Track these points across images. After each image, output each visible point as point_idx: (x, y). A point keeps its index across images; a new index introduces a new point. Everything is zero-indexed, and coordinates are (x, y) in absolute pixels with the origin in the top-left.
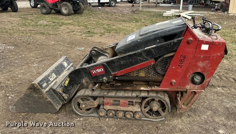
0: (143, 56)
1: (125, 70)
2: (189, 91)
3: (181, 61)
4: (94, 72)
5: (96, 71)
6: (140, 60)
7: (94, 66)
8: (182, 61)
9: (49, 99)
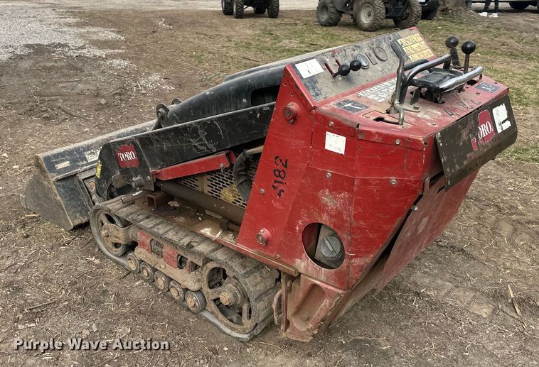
0: (202, 139)
2: (306, 280)
3: (279, 174)
4: (123, 158)
6: (196, 147)
7: (121, 142)
8: (279, 176)
9: (59, 198)
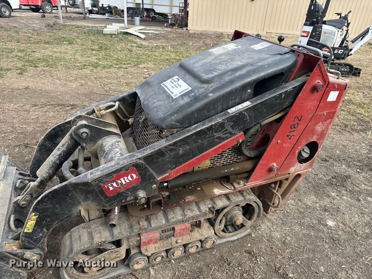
0: (227, 130)
1: (185, 166)
2: (293, 175)
3: (293, 127)
4: (112, 186)
5: (117, 184)
6: (219, 138)
7: (113, 172)
